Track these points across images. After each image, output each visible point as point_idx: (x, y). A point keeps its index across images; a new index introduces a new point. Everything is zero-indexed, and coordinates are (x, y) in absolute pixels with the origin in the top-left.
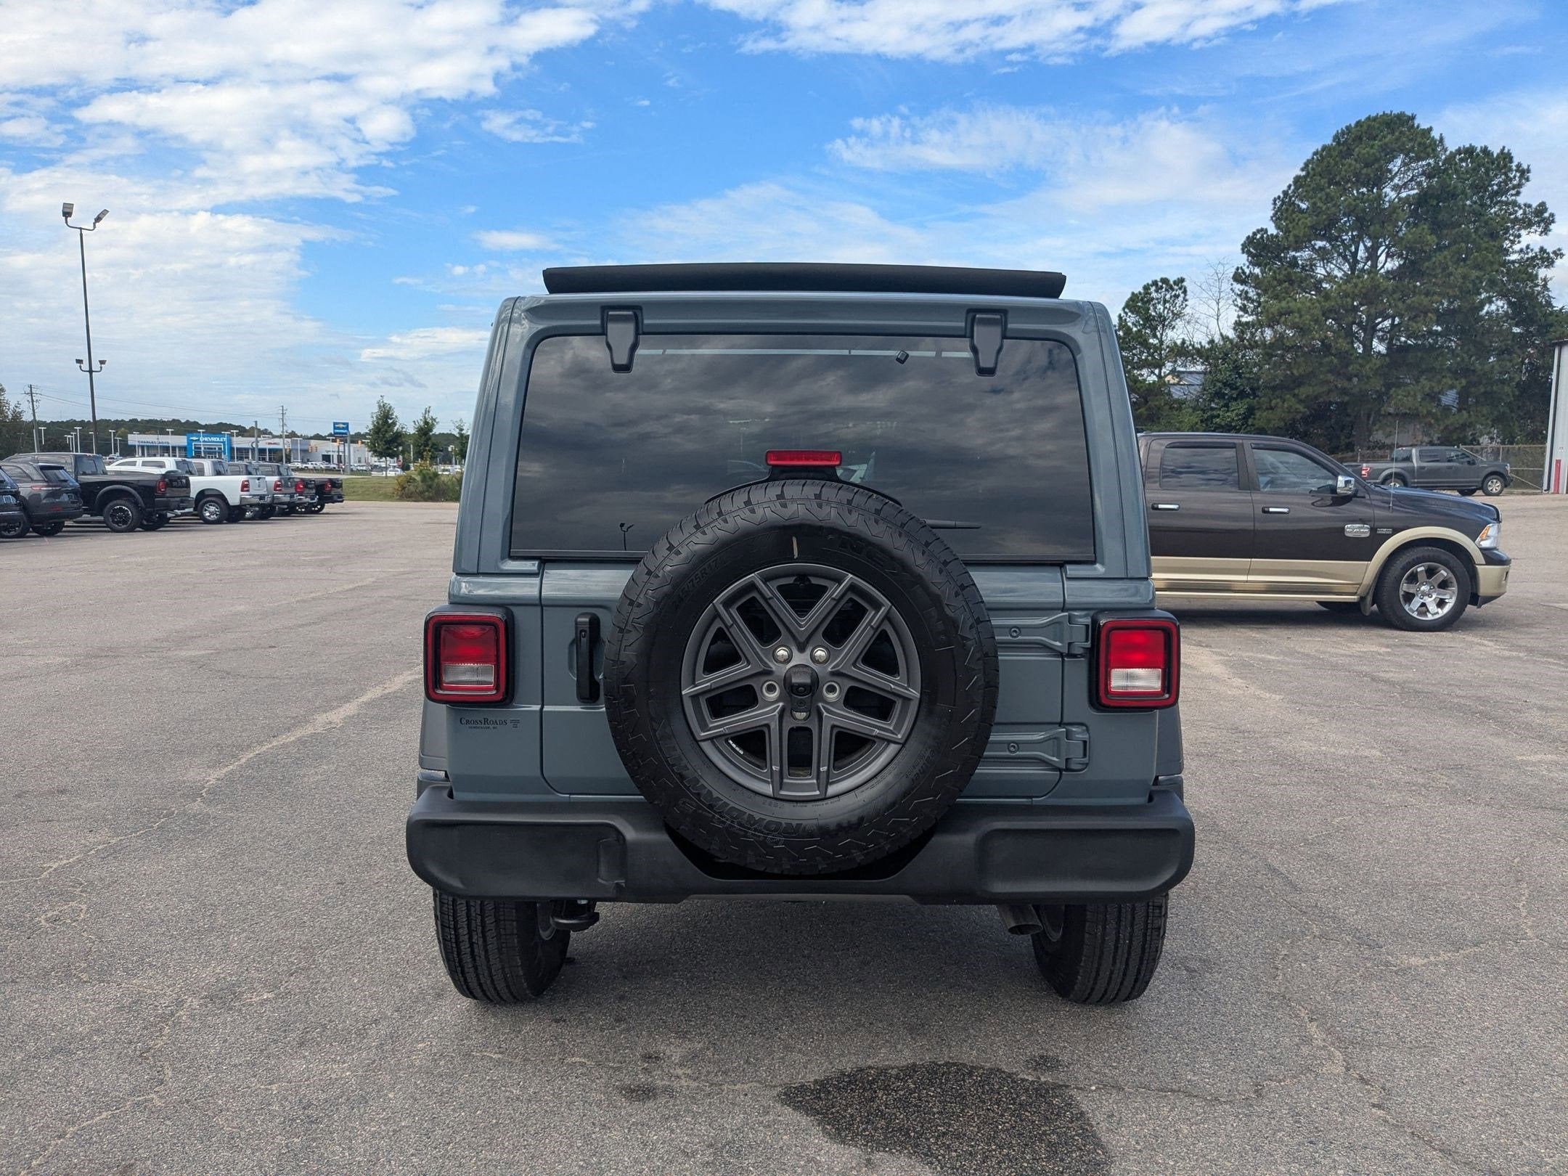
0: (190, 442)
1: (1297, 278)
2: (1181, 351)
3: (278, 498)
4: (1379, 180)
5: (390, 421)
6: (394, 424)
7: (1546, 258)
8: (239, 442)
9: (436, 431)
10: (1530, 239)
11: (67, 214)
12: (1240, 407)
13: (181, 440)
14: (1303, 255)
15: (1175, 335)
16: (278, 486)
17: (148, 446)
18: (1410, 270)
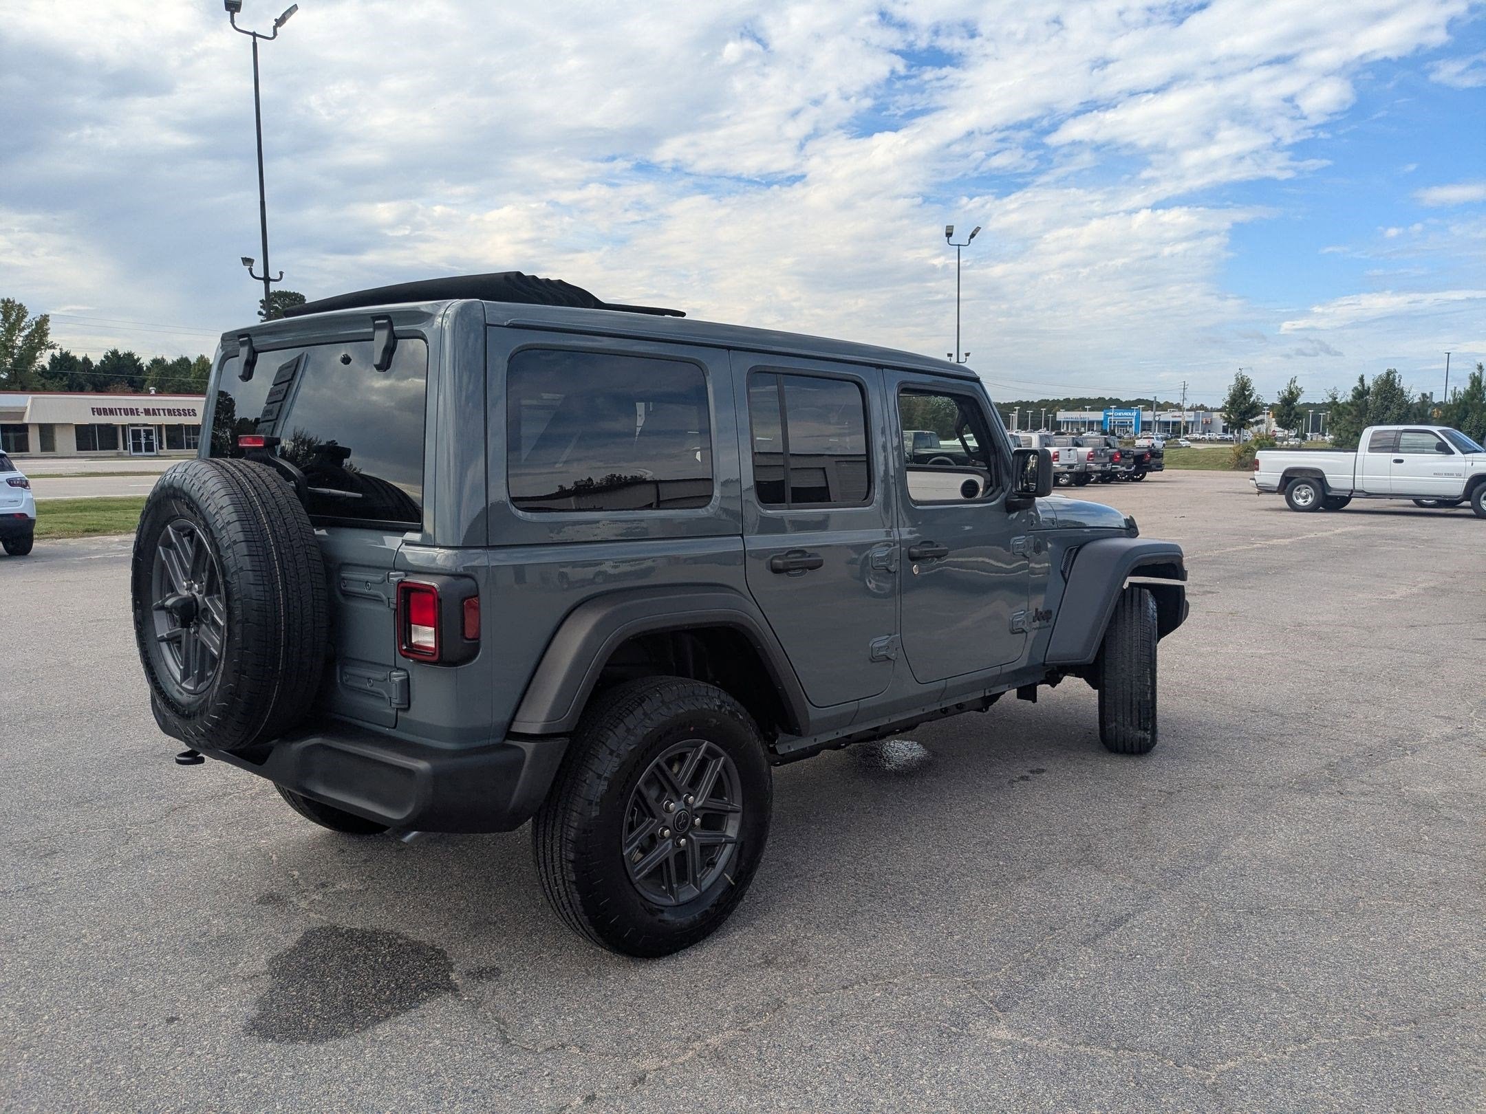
0: (1106, 416)
3: (1090, 467)
5: (1247, 393)
6: (1251, 395)
8: (1148, 416)
9: (1301, 400)
11: (949, 235)
13: (1098, 416)
16: (1091, 456)
17: (1072, 422)
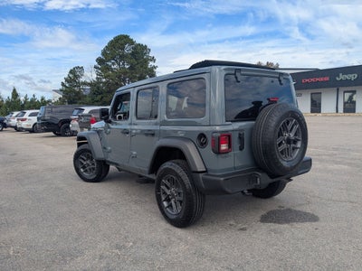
1: (108, 68)
2: (85, 83)
4: (123, 49)
7: (155, 67)
10: (151, 64)
12: (100, 97)
14: (110, 64)
15: (82, 80)
18: (131, 68)
